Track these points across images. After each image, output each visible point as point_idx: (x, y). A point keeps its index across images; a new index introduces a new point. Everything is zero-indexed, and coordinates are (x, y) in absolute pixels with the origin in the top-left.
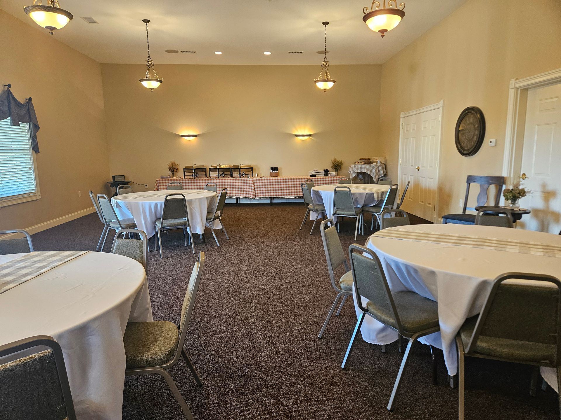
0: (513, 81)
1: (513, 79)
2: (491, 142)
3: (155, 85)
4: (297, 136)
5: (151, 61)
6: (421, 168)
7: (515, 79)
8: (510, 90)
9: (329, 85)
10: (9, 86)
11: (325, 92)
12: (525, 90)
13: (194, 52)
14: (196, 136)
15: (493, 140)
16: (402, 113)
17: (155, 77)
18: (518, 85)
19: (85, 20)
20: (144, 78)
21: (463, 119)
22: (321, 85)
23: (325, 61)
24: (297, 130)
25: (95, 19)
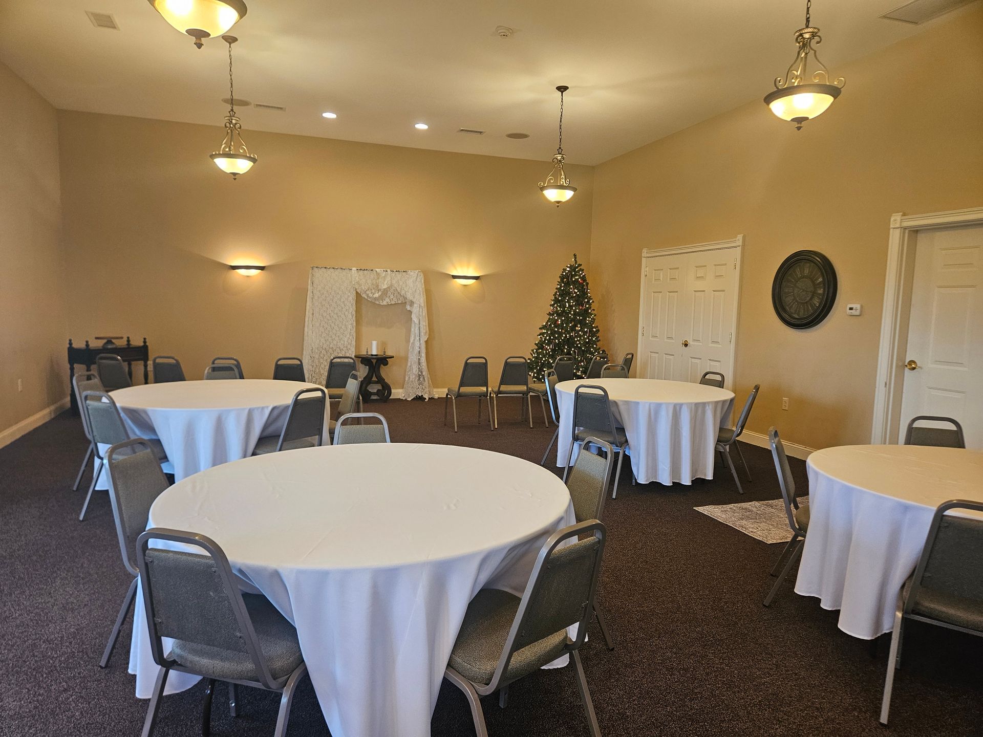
0: (897, 217)
1: (899, 214)
2: (851, 309)
3: (242, 166)
4: (454, 277)
5: (237, 119)
6: (690, 342)
7: (901, 214)
8: (891, 230)
9: (566, 195)
11: (558, 206)
12: (915, 232)
13: (281, 108)
14: (262, 268)
15: (857, 306)
16: (645, 250)
17: (241, 151)
18: (906, 224)
19: (92, 18)
20: (221, 153)
21: (790, 267)
22: (553, 195)
23: (559, 154)
24: (456, 268)
25: (117, 20)
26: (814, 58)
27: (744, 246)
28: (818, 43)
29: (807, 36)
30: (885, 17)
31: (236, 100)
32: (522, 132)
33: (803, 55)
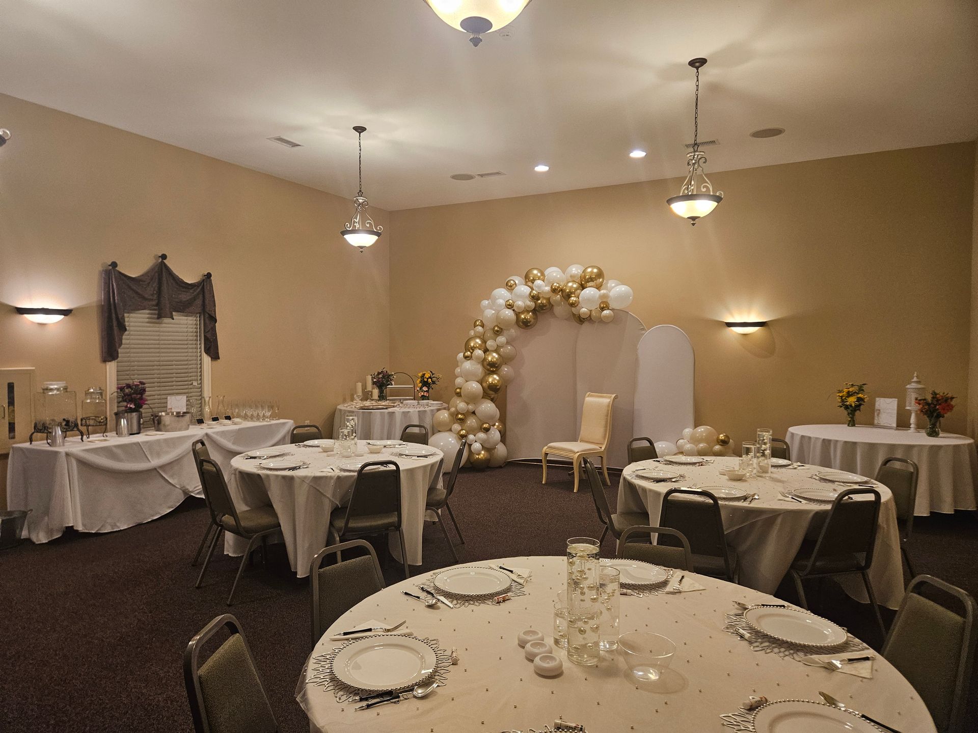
10: (164, 257)
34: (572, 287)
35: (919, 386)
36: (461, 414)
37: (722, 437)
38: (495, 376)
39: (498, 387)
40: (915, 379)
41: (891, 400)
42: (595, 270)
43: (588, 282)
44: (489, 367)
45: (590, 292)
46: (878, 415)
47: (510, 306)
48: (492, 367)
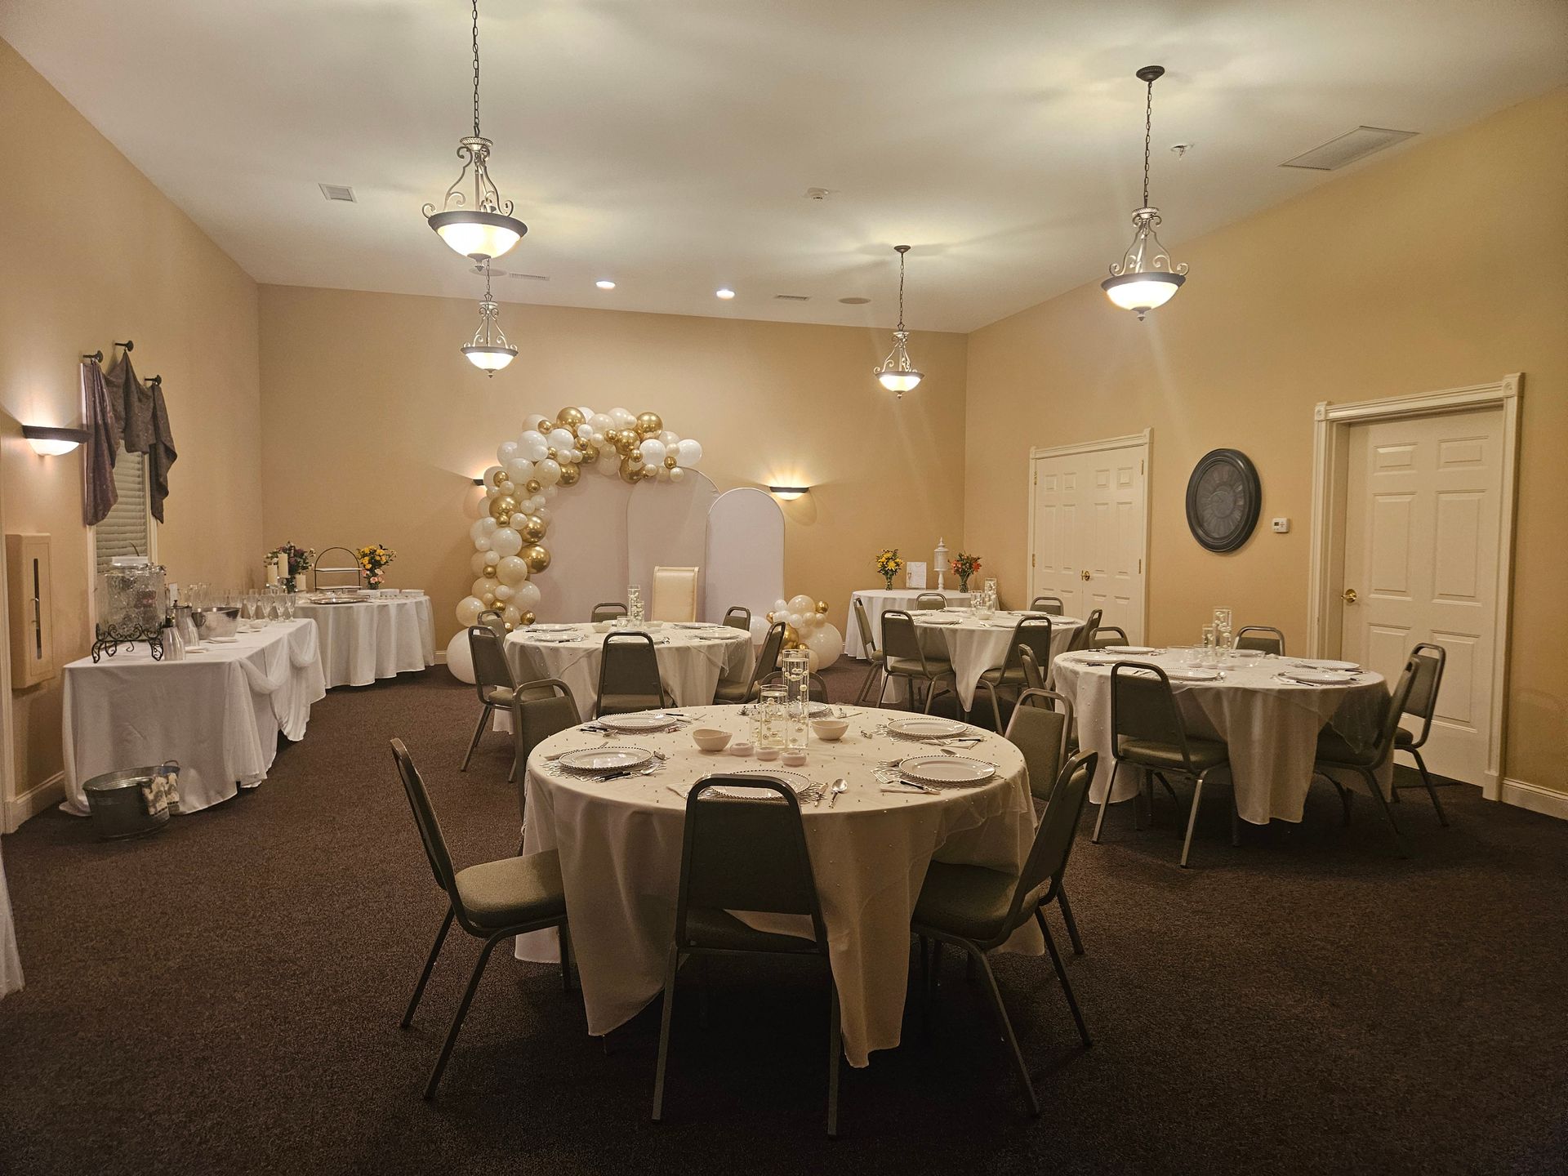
0: (1321, 407)
1: (1322, 404)
2: (1276, 524)
3: (499, 361)
4: (773, 489)
5: (493, 304)
6: (1094, 574)
7: (1326, 402)
8: (1316, 423)
9: (910, 383)
11: (900, 397)
12: (1348, 425)
13: (544, 278)
15: (1283, 520)
16: (1033, 449)
17: (499, 342)
18: (1333, 415)
19: (326, 191)
20: (474, 346)
21: (1205, 472)
22: (892, 383)
23: (900, 330)
24: (774, 476)
25: (355, 193)
26: (1154, 240)
27: (1152, 443)
28: (1157, 224)
29: (1145, 216)
30: (1284, 165)
31: (492, 270)
32: (859, 297)
33: (1143, 236)
34: (628, 437)
35: (946, 550)
36: (501, 601)
37: (821, 604)
38: (538, 548)
39: (545, 564)
40: (941, 544)
41: (920, 563)
42: (654, 418)
43: (646, 432)
44: (529, 536)
45: (650, 445)
46: (909, 578)
47: (553, 456)
48: (532, 537)
